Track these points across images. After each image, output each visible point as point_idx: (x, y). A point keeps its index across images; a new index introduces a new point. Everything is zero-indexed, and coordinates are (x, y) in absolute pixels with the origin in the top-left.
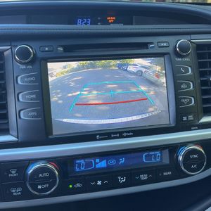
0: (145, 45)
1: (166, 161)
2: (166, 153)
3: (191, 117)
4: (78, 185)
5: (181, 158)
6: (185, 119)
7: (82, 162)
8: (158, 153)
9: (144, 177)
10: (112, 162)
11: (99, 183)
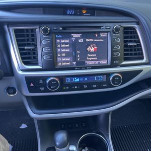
0: (99, 27)
1: (105, 80)
2: (105, 76)
3: (117, 62)
4: (67, 88)
5: (111, 79)
6: (115, 62)
7: (69, 79)
8: (102, 77)
9: (95, 86)
10: (82, 79)
11: (76, 87)
